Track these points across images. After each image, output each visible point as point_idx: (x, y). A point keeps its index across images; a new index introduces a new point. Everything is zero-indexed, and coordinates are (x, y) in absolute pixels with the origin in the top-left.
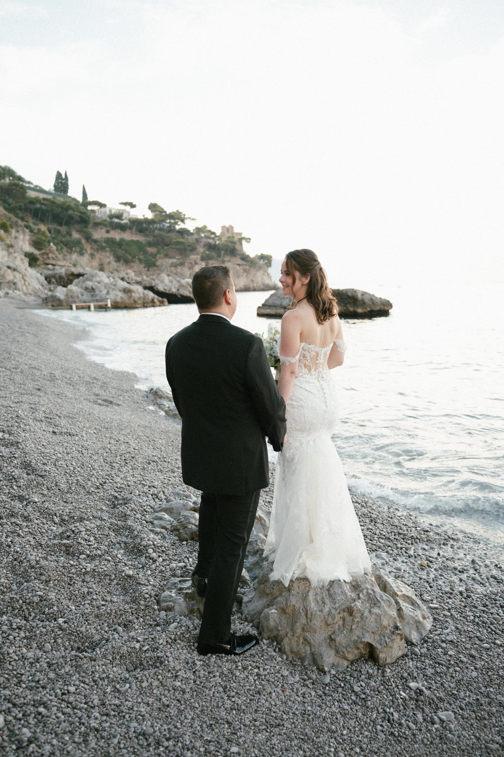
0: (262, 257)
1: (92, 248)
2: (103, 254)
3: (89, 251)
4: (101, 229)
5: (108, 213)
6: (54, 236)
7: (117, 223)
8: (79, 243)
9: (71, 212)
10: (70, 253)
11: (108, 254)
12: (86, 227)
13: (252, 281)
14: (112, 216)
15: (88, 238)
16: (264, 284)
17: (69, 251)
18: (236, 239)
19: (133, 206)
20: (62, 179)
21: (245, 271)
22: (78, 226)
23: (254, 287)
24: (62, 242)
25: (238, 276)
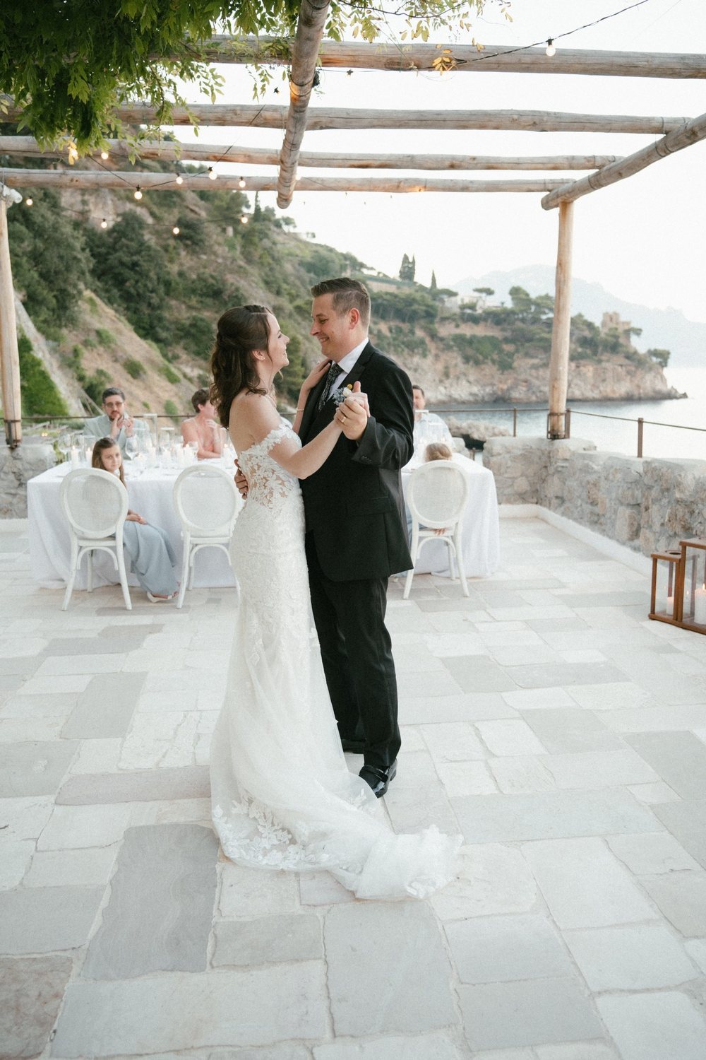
0: (656, 353)
1: (437, 348)
2: (450, 354)
3: (433, 352)
4: (450, 323)
5: (459, 303)
6: (395, 336)
7: (469, 314)
8: (422, 342)
9: (415, 307)
10: (412, 356)
11: (455, 354)
12: (432, 322)
13: (639, 387)
14: (463, 307)
15: (433, 336)
16: (655, 391)
17: (411, 353)
18: (621, 329)
19: (489, 292)
20: (409, 263)
21: (628, 373)
22: (422, 322)
23: (640, 394)
24: (403, 343)
25: (619, 380)
